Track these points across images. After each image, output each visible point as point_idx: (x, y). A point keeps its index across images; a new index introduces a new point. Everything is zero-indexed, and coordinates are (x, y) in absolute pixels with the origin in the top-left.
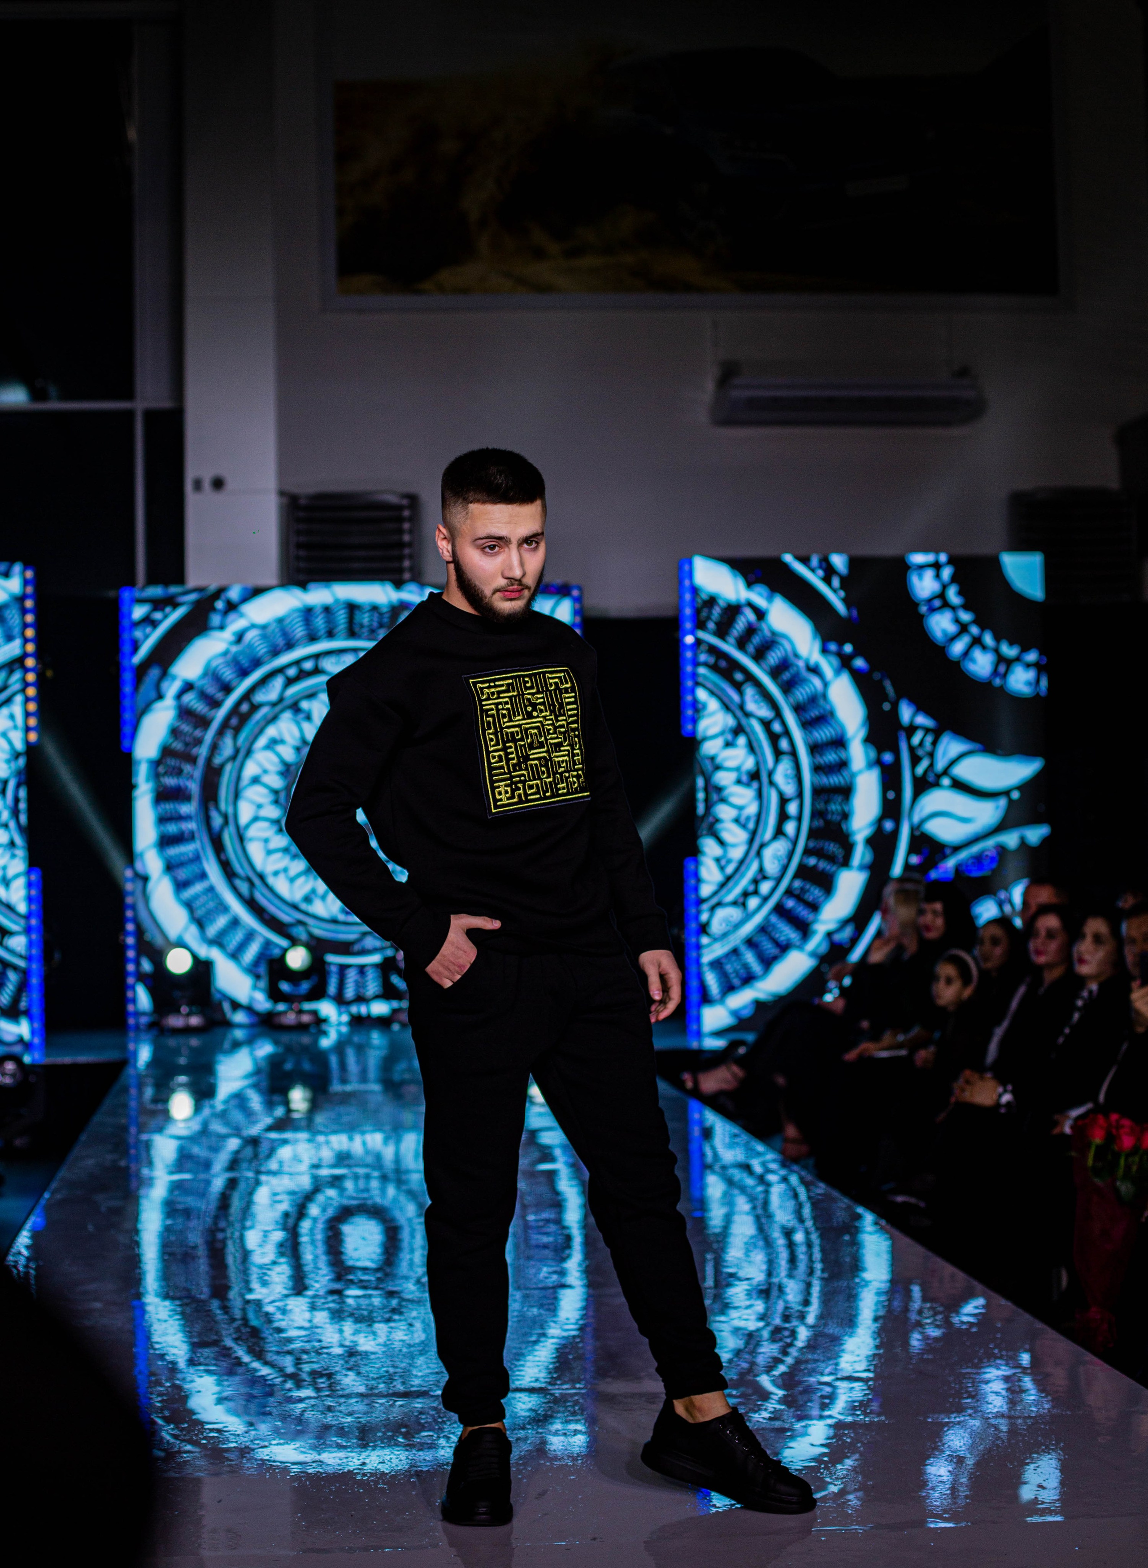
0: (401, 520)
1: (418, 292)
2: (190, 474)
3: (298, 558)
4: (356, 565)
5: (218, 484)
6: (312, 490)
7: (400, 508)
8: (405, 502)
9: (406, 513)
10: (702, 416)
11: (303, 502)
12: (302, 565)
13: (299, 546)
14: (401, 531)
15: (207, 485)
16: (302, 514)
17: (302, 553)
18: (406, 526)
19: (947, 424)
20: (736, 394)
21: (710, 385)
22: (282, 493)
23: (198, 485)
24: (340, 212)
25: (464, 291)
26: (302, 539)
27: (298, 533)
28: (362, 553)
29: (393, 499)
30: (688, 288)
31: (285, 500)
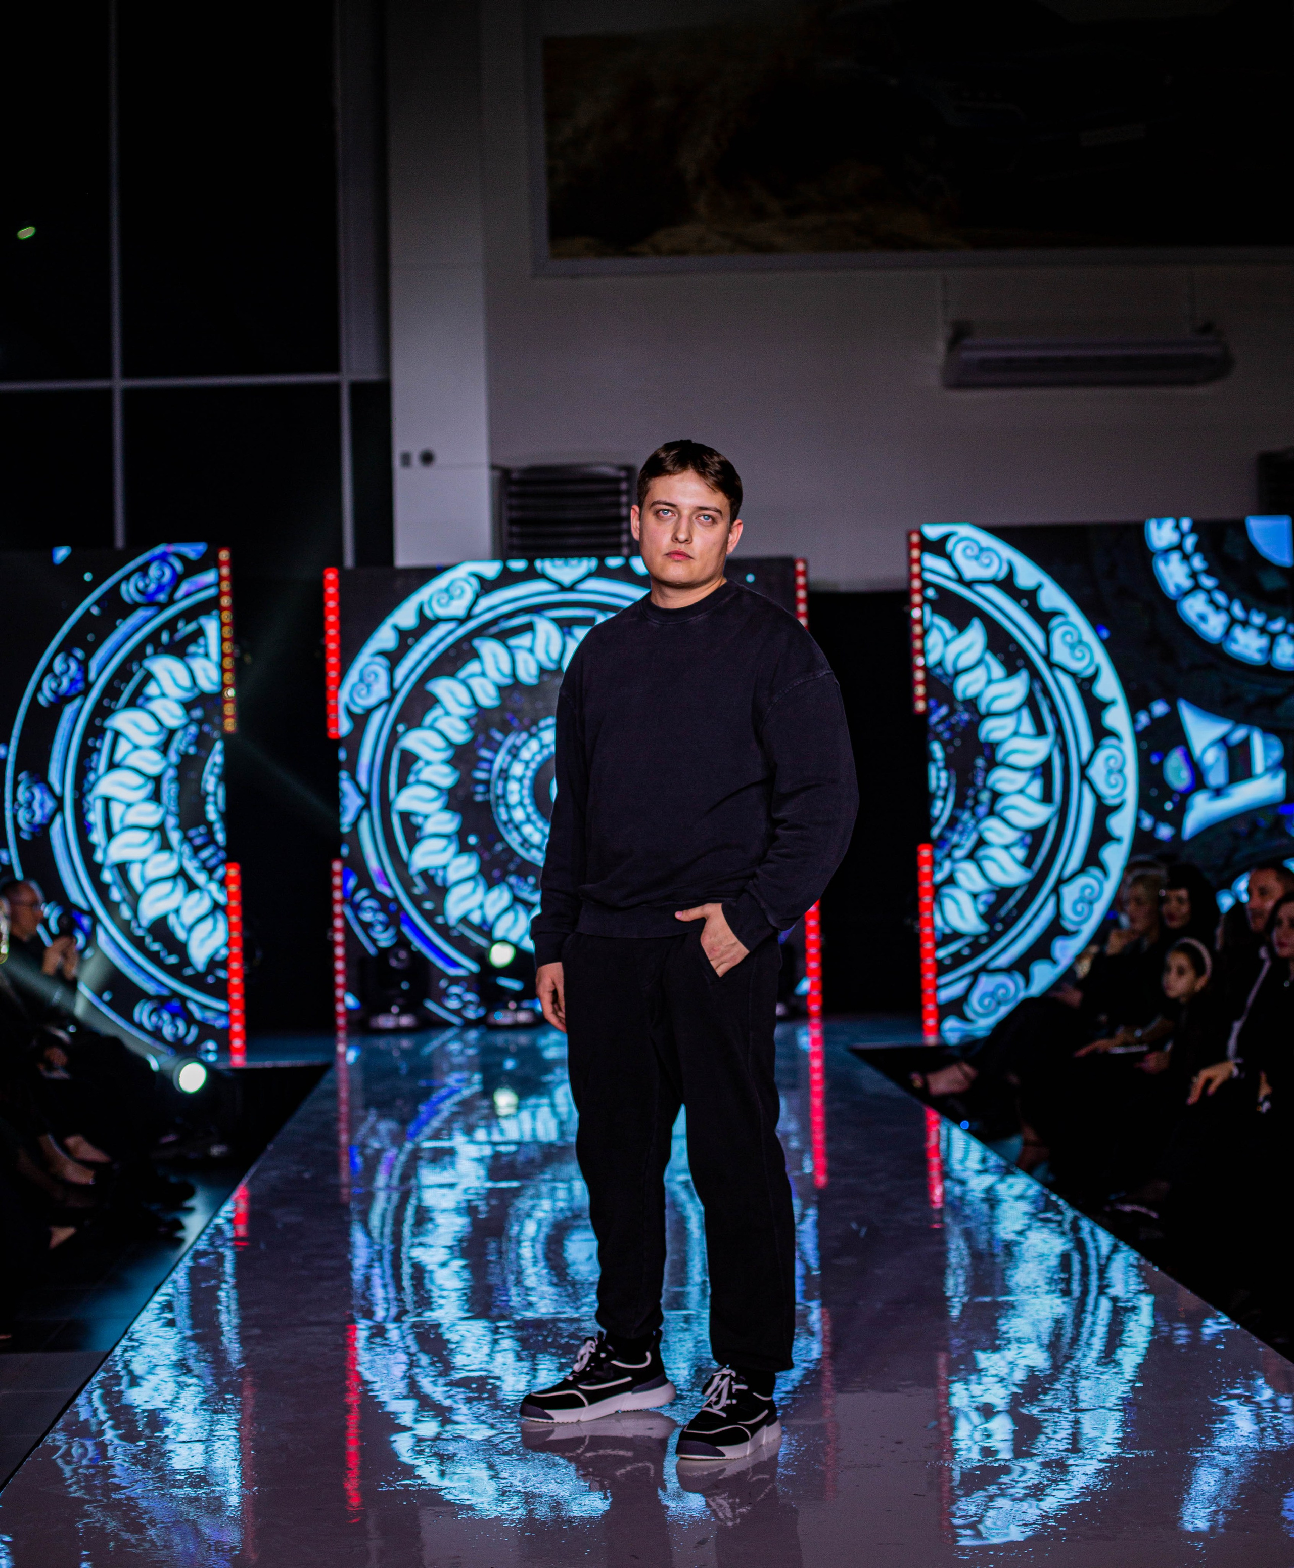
0: (619, 493)
1: (634, 255)
2: (399, 447)
3: (511, 535)
4: (572, 541)
5: (427, 458)
6: (525, 463)
7: (617, 480)
8: (622, 474)
9: (624, 486)
10: (933, 380)
11: (515, 476)
12: (516, 541)
13: (512, 522)
14: (618, 505)
15: (416, 460)
16: (514, 489)
17: (515, 529)
18: (624, 499)
19: (1190, 383)
20: (966, 355)
21: (941, 347)
22: (493, 467)
23: (406, 460)
24: (552, 173)
25: (681, 252)
26: (515, 514)
27: (511, 508)
28: (578, 528)
29: (609, 471)
30: (916, 245)
31: (497, 474)
